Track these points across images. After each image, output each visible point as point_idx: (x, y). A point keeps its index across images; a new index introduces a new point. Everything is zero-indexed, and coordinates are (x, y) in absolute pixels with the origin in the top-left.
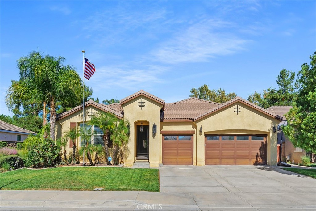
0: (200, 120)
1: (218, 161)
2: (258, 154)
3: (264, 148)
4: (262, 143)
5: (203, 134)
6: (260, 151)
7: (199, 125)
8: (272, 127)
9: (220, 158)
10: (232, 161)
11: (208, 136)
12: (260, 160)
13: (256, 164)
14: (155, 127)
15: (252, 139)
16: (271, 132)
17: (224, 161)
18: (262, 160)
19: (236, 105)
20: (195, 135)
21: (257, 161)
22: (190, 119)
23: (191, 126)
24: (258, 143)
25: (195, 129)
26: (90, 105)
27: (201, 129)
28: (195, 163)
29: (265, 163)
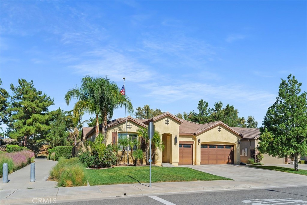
0: (199, 134)
1: (207, 161)
2: (229, 157)
3: (232, 153)
4: (231, 150)
5: (200, 144)
6: (230, 155)
7: (198, 138)
8: (237, 140)
9: (208, 160)
10: (215, 162)
11: (203, 146)
12: (230, 161)
13: (228, 163)
14: (176, 139)
15: (226, 148)
16: (237, 143)
17: (210, 162)
18: (231, 161)
19: (219, 126)
20: (194, 145)
21: (229, 162)
22: (192, 134)
23: (192, 138)
24: (229, 150)
25: (194, 141)
26: (130, 120)
27: (199, 140)
28: (194, 163)
29: (233, 163)
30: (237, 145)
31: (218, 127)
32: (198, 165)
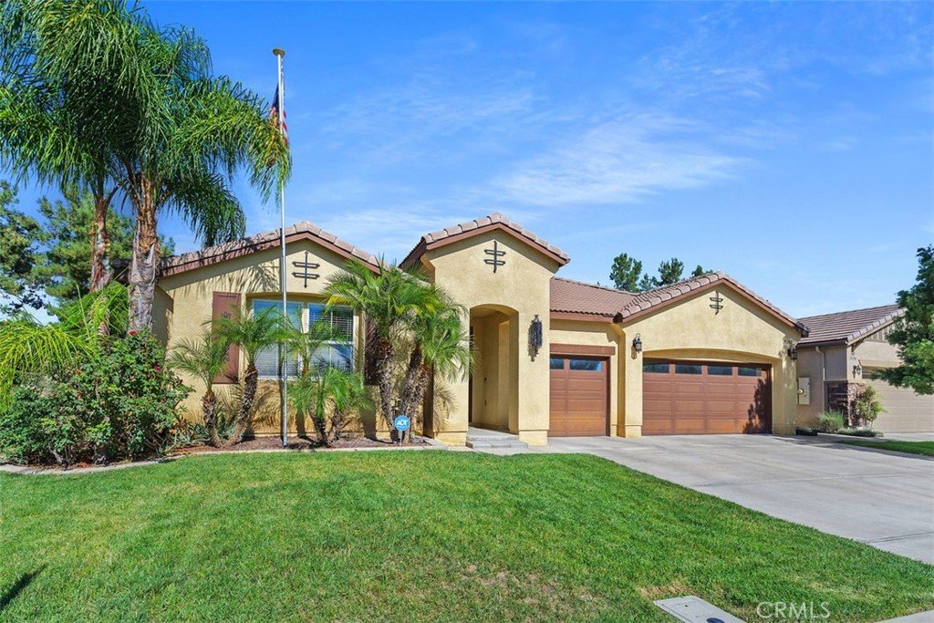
0: (635, 319)
1: (667, 424)
2: (752, 406)
3: (764, 393)
4: (760, 381)
5: (640, 356)
6: (756, 401)
7: (630, 333)
8: (785, 347)
9: (673, 418)
10: (698, 424)
11: (654, 364)
12: (756, 421)
13: (749, 430)
15: (740, 373)
16: (784, 358)
17: (680, 424)
18: (761, 422)
19: (714, 292)
20: (614, 359)
21: (751, 424)
22: (607, 315)
23: (605, 334)
24: (751, 383)
25: (613, 344)
26: (307, 239)
27: (636, 344)
28: (614, 430)
29: (767, 429)
30: (784, 364)
31: (713, 294)
32: (631, 437)
